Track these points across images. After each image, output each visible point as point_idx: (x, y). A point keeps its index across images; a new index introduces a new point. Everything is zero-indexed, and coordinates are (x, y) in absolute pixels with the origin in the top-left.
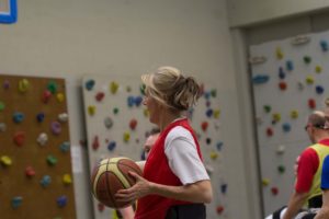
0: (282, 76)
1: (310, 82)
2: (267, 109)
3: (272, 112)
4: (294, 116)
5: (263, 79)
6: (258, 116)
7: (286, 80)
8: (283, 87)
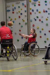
0: (13, 10)
1: (19, 12)
2: (9, 17)
3: (10, 18)
4: (15, 19)
5: (9, 11)
6: (7, 19)
7: (14, 11)
8: (13, 13)
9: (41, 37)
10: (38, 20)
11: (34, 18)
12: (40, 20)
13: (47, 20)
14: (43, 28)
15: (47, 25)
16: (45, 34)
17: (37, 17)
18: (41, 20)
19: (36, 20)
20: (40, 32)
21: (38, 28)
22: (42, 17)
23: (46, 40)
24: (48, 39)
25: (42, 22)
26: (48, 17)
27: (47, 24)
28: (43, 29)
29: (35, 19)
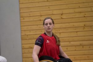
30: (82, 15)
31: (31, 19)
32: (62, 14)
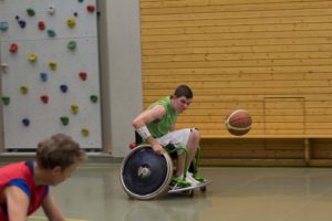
9: (45, 99)
10: (32, 24)
11: (17, 18)
12: (41, 26)
13: (71, 25)
14: (54, 62)
15: (72, 47)
16: (64, 88)
17: (31, 13)
18: (48, 27)
19: (23, 24)
20: (44, 77)
21: (33, 62)
22: (52, 14)
23: (68, 114)
24: (74, 109)
25: (52, 34)
26: (76, 14)
27: (71, 43)
28: (53, 66)
29: (20, 19)
30: (237, 57)
31: (159, 59)
32: (206, 55)
